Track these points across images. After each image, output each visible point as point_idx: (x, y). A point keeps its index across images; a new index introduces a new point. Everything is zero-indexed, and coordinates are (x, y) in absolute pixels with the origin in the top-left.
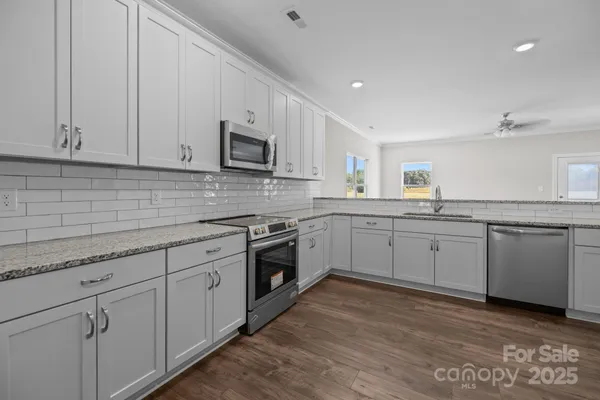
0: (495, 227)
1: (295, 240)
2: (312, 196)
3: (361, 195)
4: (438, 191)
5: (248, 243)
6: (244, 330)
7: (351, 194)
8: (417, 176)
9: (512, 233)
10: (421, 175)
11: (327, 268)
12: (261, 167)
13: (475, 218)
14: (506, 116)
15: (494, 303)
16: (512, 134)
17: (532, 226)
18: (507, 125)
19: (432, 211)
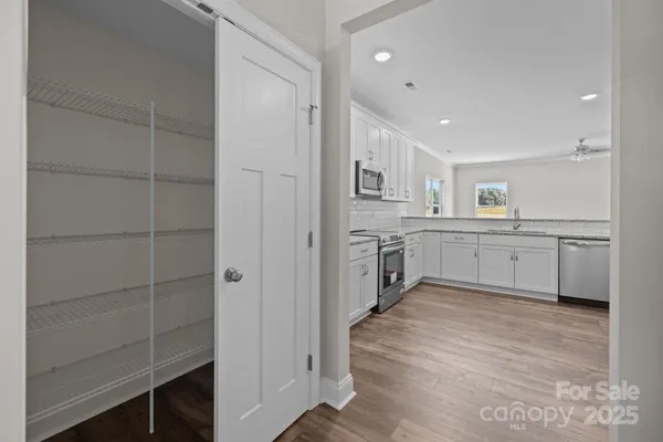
0: (566, 241)
1: (403, 249)
2: (400, 216)
3: (436, 216)
4: (516, 212)
5: (379, 248)
6: (375, 310)
7: (429, 214)
8: (486, 195)
9: (584, 245)
10: (491, 193)
11: (421, 276)
12: (377, 193)
13: (549, 233)
14: (581, 141)
15: (564, 301)
16: (588, 157)
17: (595, 239)
18: (582, 150)
19: (512, 229)
